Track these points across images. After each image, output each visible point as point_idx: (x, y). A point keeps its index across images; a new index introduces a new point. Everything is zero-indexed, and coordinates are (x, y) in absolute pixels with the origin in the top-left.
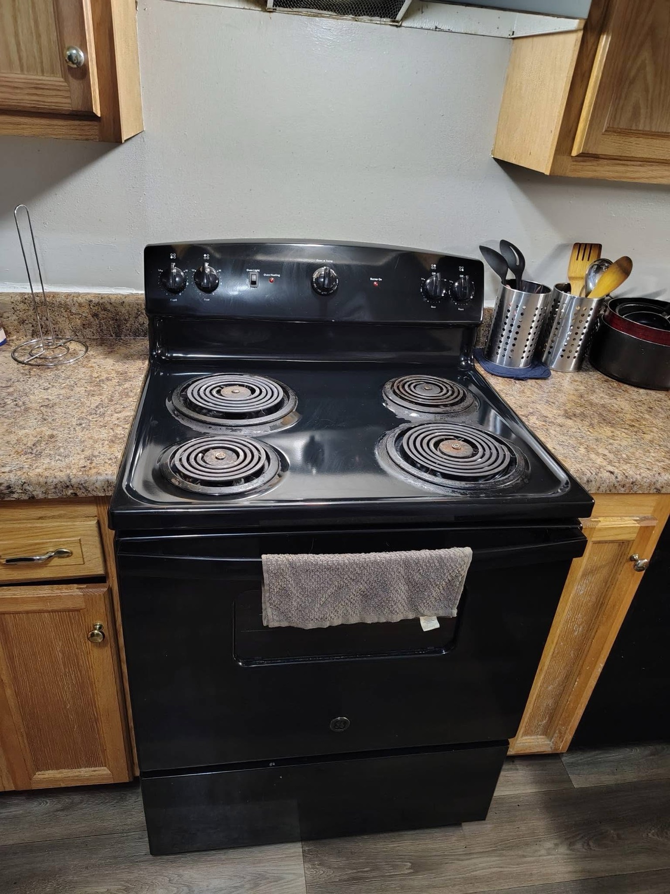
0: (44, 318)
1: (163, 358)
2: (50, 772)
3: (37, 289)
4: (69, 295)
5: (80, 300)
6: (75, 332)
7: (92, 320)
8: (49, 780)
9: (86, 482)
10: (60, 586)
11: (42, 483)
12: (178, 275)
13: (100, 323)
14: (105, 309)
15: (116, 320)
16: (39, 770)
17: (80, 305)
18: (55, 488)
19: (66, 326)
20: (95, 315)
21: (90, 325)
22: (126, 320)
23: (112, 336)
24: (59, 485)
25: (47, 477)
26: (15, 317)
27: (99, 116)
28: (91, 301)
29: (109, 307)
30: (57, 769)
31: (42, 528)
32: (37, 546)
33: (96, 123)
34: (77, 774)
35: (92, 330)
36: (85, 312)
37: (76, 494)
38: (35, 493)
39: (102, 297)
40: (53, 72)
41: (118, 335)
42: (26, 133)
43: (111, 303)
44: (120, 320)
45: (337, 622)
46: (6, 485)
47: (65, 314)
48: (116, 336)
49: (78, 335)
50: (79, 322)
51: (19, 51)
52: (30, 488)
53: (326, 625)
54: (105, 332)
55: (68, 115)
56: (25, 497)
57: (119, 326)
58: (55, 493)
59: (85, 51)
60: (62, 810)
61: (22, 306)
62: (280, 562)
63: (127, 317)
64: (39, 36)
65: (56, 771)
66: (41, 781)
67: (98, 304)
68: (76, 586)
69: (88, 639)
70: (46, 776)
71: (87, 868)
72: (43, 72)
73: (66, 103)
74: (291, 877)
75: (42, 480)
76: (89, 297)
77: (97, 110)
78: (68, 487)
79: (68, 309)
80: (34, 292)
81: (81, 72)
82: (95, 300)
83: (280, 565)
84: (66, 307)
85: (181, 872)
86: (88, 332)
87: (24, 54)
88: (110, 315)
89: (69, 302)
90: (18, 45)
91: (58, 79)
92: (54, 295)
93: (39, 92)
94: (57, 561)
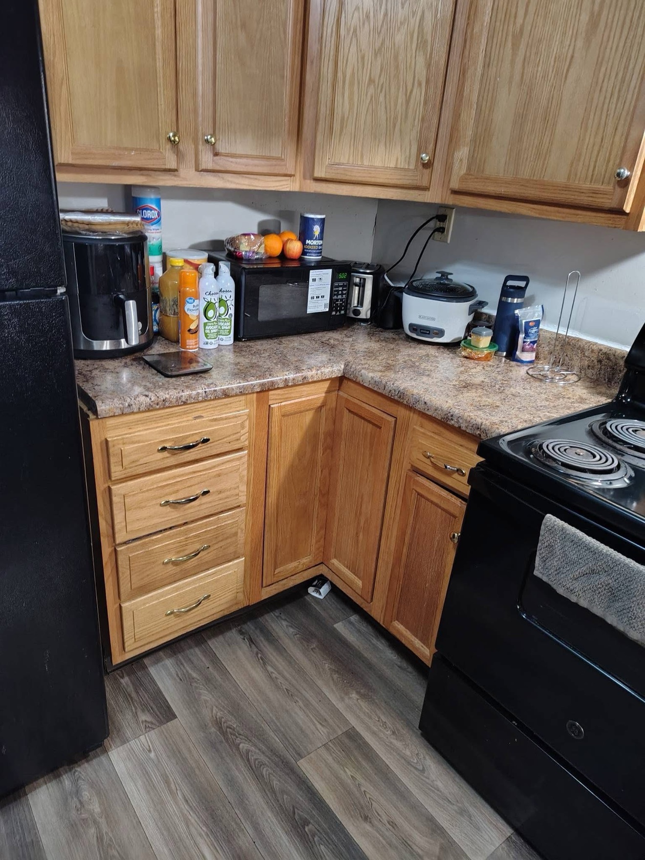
0: (565, 354)
1: (624, 401)
2: (402, 626)
3: (562, 331)
4: (587, 342)
5: (595, 347)
6: (581, 369)
7: (596, 363)
8: (398, 631)
9: (488, 430)
10: (453, 496)
11: (468, 421)
13: (601, 368)
14: (608, 359)
15: (613, 369)
16: (397, 620)
17: (593, 351)
18: (472, 426)
19: (577, 363)
20: (600, 361)
21: (593, 368)
22: (620, 371)
23: (605, 380)
24: (474, 426)
25: (472, 418)
26: (547, 348)
27: (628, 212)
28: (601, 350)
29: (612, 358)
30: (406, 628)
31: (458, 450)
32: (451, 460)
33: (625, 217)
34: (413, 640)
35: (593, 371)
36: (594, 357)
37: (480, 435)
38: (462, 425)
39: (610, 349)
40: (608, 185)
41: (610, 381)
42: (580, 220)
43: (614, 355)
44: (616, 369)
45: (583, 603)
46: (451, 414)
47: (580, 355)
48: (608, 381)
50: (586, 363)
51: (593, 171)
53: (574, 599)
54: (601, 376)
55: (608, 210)
56: (456, 425)
57: (613, 374)
58: (471, 429)
60: (399, 667)
61: (555, 342)
62: (556, 523)
63: (622, 369)
64: (609, 161)
65: (404, 628)
66: (395, 628)
67: (605, 353)
68: (460, 500)
69: (451, 538)
70: (399, 627)
71: (386, 702)
72: (602, 183)
73: (610, 204)
74: (486, 837)
75: (469, 419)
76: (602, 347)
77: (628, 209)
78: (478, 428)
79: (583, 351)
80: (568, 335)
81: (626, 183)
82: (604, 350)
83: (555, 525)
84: (583, 350)
85: (427, 757)
86: (590, 372)
87: (596, 172)
88: (610, 364)
89: (586, 347)
90: (595, 167)
91: (610, 188)
92: (579, 340)
93: (594, 195)
94: (456, 476)
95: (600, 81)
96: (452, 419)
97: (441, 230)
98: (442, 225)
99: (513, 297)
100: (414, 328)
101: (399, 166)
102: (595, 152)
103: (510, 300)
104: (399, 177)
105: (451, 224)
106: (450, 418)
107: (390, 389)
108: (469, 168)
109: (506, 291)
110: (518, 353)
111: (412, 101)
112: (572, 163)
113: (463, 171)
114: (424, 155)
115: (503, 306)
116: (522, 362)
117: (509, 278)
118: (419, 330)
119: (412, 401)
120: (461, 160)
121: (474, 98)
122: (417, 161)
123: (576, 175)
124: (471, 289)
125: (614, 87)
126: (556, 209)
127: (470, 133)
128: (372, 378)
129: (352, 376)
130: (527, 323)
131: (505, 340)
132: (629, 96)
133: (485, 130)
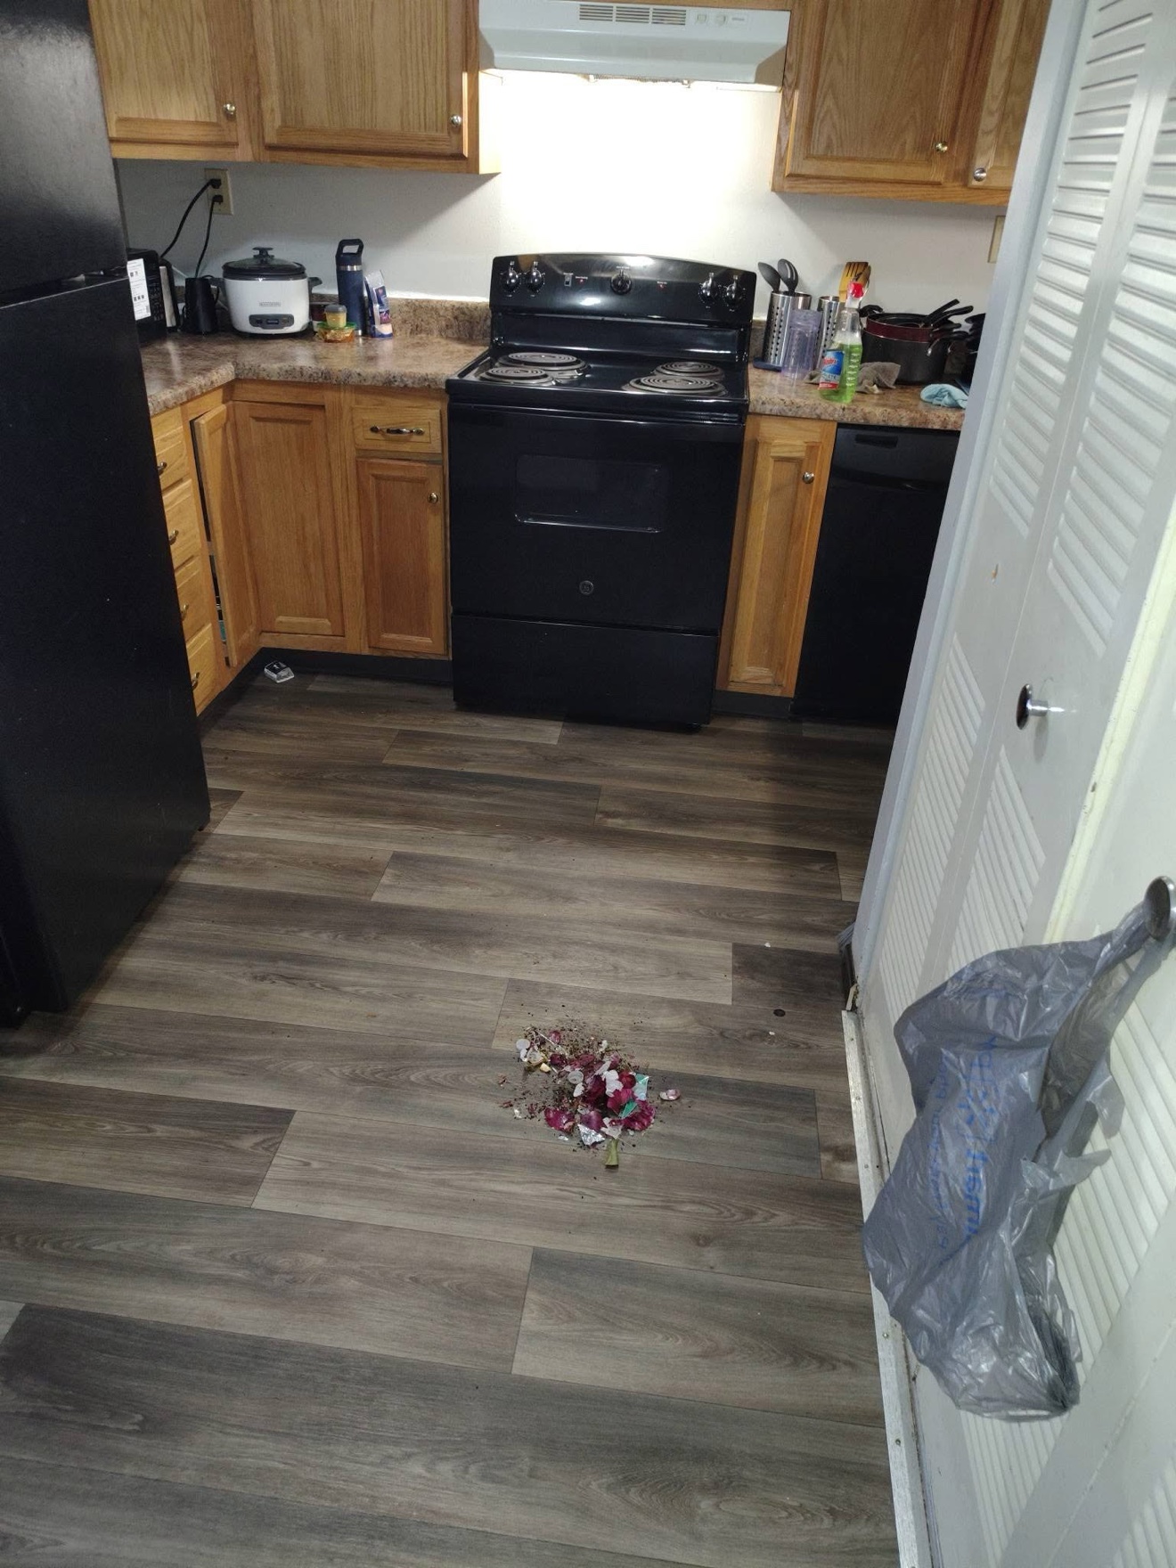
0: (420, 320)
2: (393, 634)
4: (438, 302)
5: (447, 305)
6: (440, 331)
7: (453, 322)
8: (391, 641)
11: (412, 376)
12: (514, 277)
13: (459, 325)
14: (464, 313)
15: (471, 322)
16: (385, 631)
17: (446, 309)
18: (419, 380)
20: (456, 318)
21: (451, 326)
24: (421, 379)
26: (401, 317)
27: (467, 156)
28: (454, 306)
29: (466, 310)
33: (464, 161)
35: (453, 329)
36: (449, 315)
37: (430, 386)
38: (407, 382)
39: (462, 302)
40: (442, 132)
42: (424, 169)
43: (467, 308)
44: (473, 322)
47: (435, 317)
48: (470, 336)
49: (442, 332)
50: (444, 323)
51: (425, 119)
52: (405, 379)
54: (461, 333)
55: (449, 156)
56: (402, 385)
57: (472, 327)
58: (420, 383)
59: (461, 116)
61: (406, 309)
64: (437, 110)
67: (458, 308)
72: (437, 130)
73: (449, 150)
75: (412, 374)
77: (466, 153)
79: (437, 312)
81: (459, 128)
82: (457, 306)
86: (449, 332)
87: (427, 120)
88: (466, 318)
89: (439, 306)
90: (425, 115)
91: (445, 134)
92: (428, 301)
93: (433, 143)
94: (415, 438)
95: (408, 30)
96: (396, 381)
97: (218, 199)
98: (216, 192)
99: (352, 265)
100: (256, 320)
101: (200, 119)
102: (422, 101)
103: (349, 268)
104: (205, 133)
105: (230, 190)
106: (392, 380)
107: (309, 372)
108: (284, 120)
109: (342, 259)
110: (377, 326)
111: (196, 38)
112: (401, 112)
113: (278, 123)
114: (228, 106)
115: (344, 279)
116: (382, 336)
117: (342, 244)
118: (264, 322)
119: (342, 377)
120: (272, 110)
121: (270, 39)
122: (218, 112)
123: (409, 124)
124: (298, 266)
125: (423, 37)
126: (397, 159)
127: (274, 78)
128: (281, 369)
129: (250, 375)
130: (377, 290)
131: (357, 316)
132: (439, 48)
133: (293, 75)
